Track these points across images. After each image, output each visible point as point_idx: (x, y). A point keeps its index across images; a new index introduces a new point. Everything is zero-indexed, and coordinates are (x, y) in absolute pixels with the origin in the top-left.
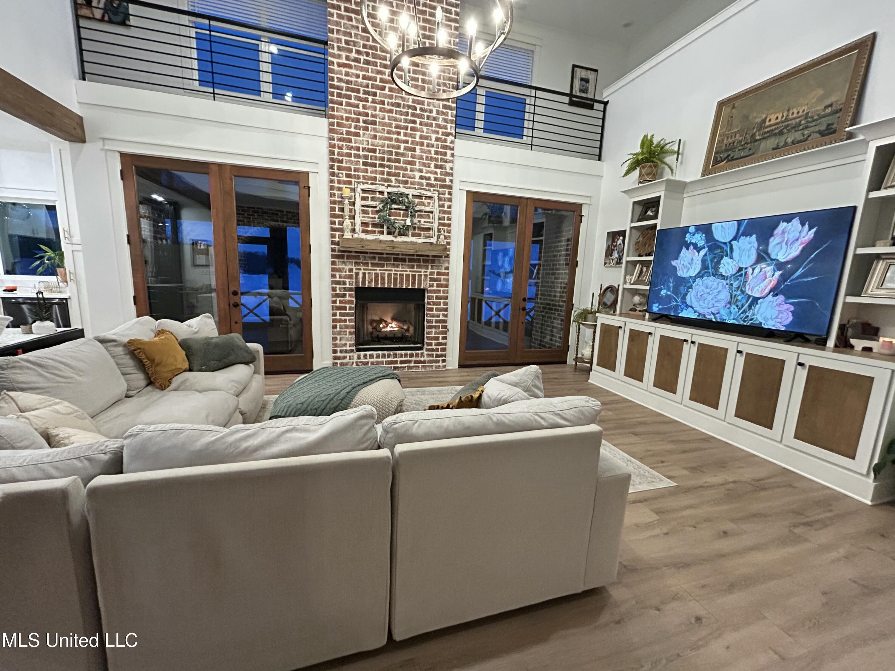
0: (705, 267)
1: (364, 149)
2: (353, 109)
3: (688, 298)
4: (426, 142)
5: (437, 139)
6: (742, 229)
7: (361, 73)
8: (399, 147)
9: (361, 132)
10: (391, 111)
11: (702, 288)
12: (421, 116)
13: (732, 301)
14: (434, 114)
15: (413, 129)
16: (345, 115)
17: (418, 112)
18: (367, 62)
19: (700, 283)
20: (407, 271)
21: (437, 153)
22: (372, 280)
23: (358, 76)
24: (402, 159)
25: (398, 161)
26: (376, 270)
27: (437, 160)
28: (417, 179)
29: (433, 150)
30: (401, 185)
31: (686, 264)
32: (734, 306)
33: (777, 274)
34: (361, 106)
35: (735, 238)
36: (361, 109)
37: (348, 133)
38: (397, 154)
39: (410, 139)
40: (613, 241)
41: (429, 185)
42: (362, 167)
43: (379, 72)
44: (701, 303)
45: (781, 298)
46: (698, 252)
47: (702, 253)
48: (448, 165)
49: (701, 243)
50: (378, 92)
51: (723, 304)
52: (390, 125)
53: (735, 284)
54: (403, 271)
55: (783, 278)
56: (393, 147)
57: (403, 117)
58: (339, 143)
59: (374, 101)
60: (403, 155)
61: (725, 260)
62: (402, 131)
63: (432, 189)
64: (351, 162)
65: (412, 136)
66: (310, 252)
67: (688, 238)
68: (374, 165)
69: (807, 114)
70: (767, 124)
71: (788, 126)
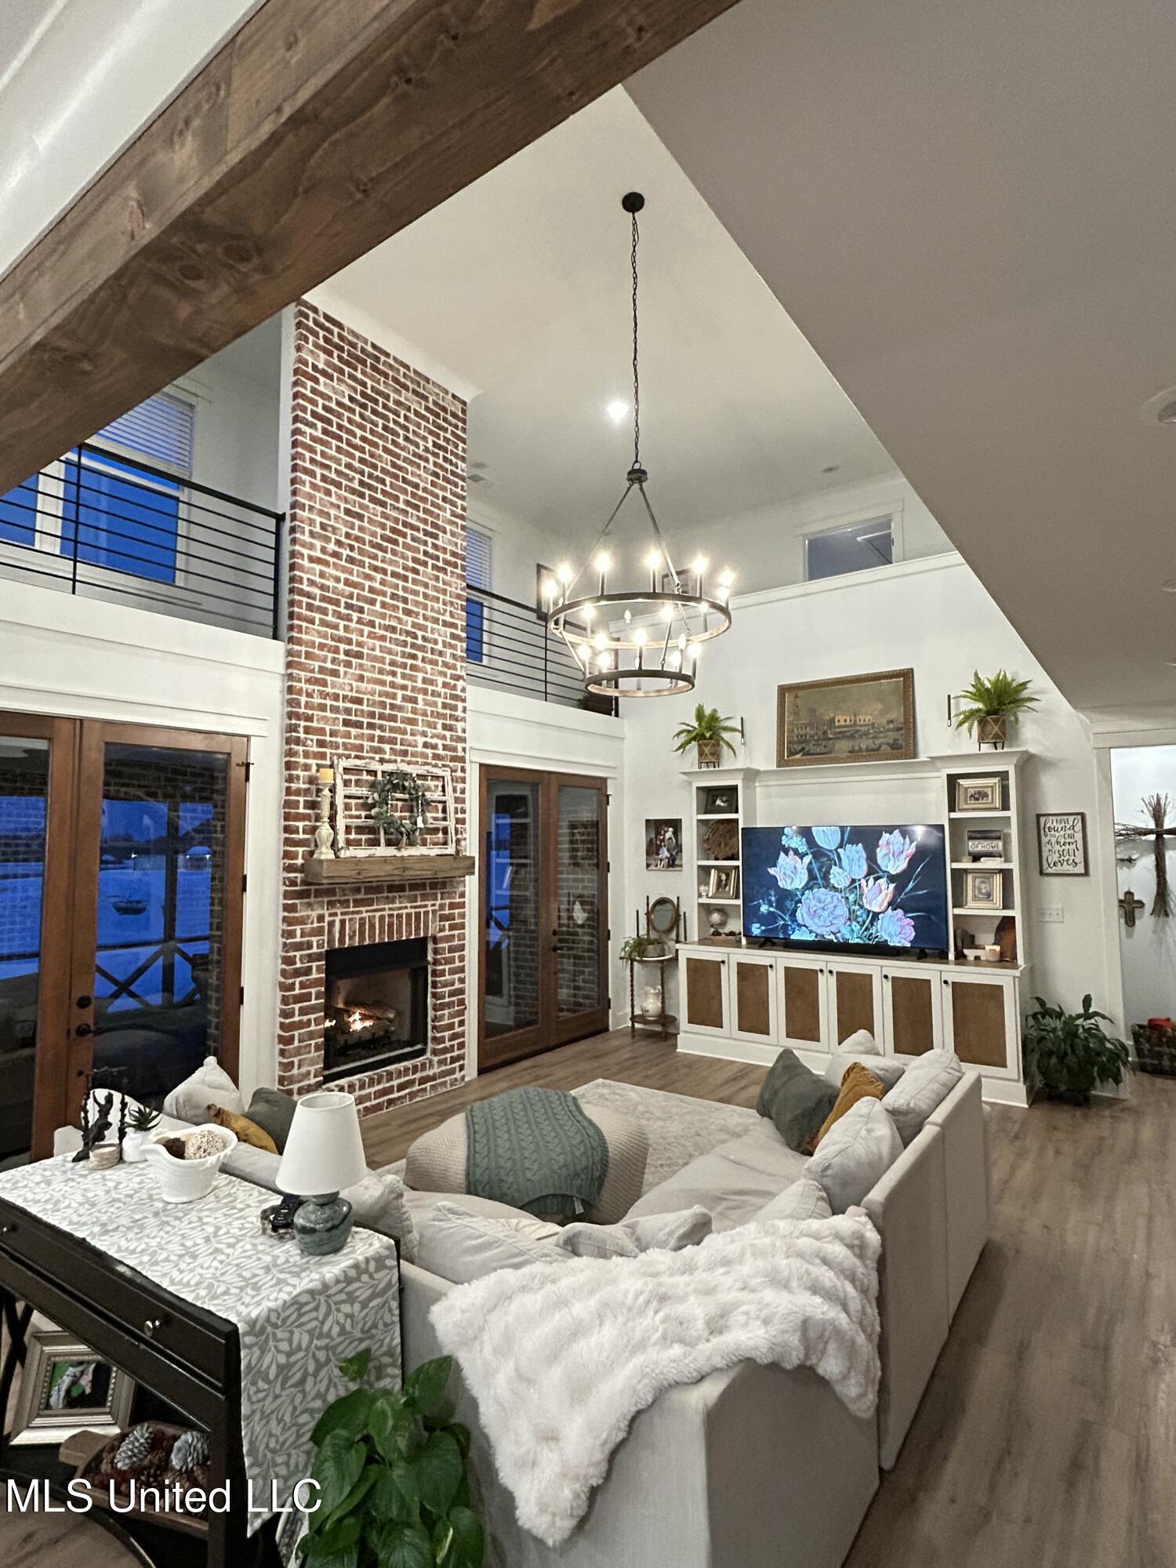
0: (812, 877)
1: (345, 697)
2: (330, 631)
3: (798, 915)
4: (430, 688)
5: (445, 685)
6: (846, 835)
7: (343, 576)
8: (394, 696)
9: (342, 669)
10: (383, 638)
11: (814, 902)
12: (422, 649)
13: (852, 917)
14: (440, 647)
15: (413, 668)
16: (318, 640)
17: (420, 642)
18: (351, 560)
19: (811, 897)
20: (406, 908)
21: (445, 706)
22: (354, 932)
23: (338, 580)
24: (399, 715)
25: (394, 718)
26: (361, 912)
27: (444, 716)
28: (420, 749)
29: (440, 701)
30: (399, 759)
31: (788, 872)
32: (854, 923)
33: (892, 886)
34: (341, 627)
35: (841, 846)
36: (341, 633)
37: (322, 670)
38: (393, 706)
39: (409, 683)
40: (658, 834)
41: (436, 757)
42: (342, 728)
43: (368, 577)
44: (816, 920)
45: (900, 912)
46: (802, 859)
47: (807, 859)
48: (460, 725)
49: (803, 849)
50: (366, 607)
51: (843, 921)
52: (382, 660)
53: (852, 898)
54: (400, 908)
55: (898, 891)
56: (387, 694)
57: (400, 649)
58: (308, 686)
59: (360, 621)
60: (400, 709)
61: (835, 870)
62: (399, 670)
63: (440, 763)
64: (326, 719)
65: (413, 679)
66: (244, 889)
67: (784, 841)
68: (358, 725)
69: (873, 724)
70: (837, 724)
71: (857, 731)
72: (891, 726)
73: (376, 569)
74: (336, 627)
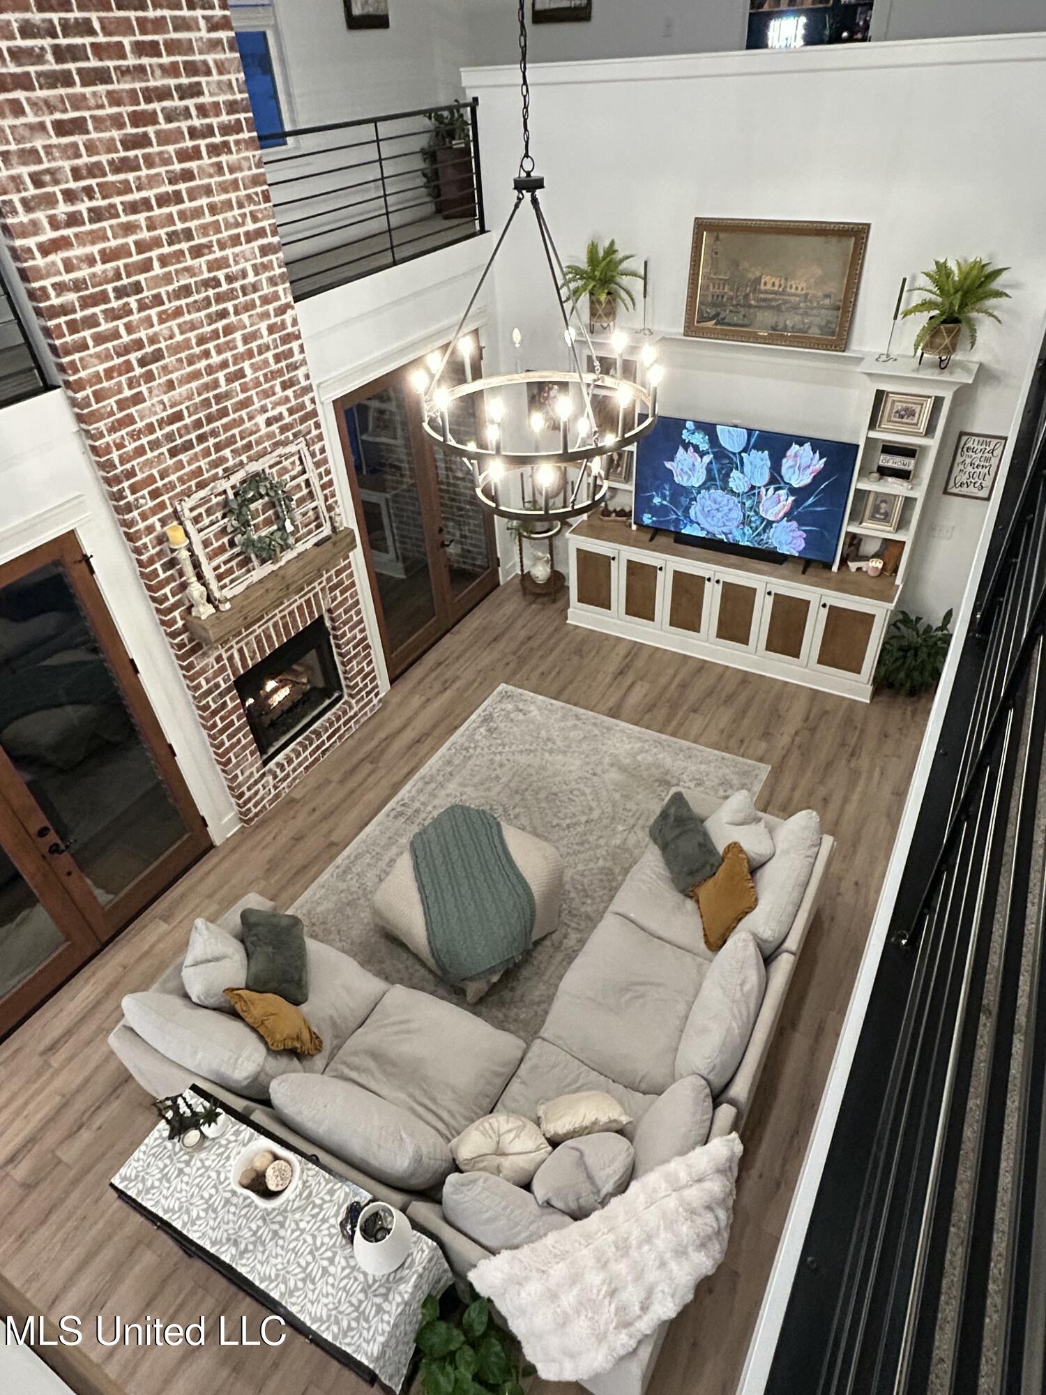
0: (710, 477)
1: (161, 423)
2: (109, 345)
3: (692, 513)
4: (255, 345)
5: (271, 330)
6: (753, 440)
7: (95, 249)
8: (216, 384)
9: (144, 388)
10: (179, 312)
11: (709, 502)
12: (232, 295)
13: (746, 521)
14: (251, 278)
15: (227, 330)
16: (101, 368)
17: (224, 286)
18: (96, 214)
19: (707, 496)
20: (295, 601)
21: (277, 358)
22: (254, 652)
23: (91, 261)
24: (228, 404)
25: (223, 413)
27: (281, 373)
28: (264, 430)
29: (269, 355)
30: (245, 459)
31: (686, 469)
32: (747, 528)
33: (791, 499)
34: (122, 331)
35: (745, 450)
36: (126, 338)
37: (122, 405)
38: (218, 398)
39: (228, 355)
40: (541, 389)
41: (283, 430)
42: (170, 462)
43: (129, 228)
44: (709, 519)
45: (794, 524)
46: (701, 457)
47: (707, 459)
48: (300, 373)
49: (704, 446)
50: (141, 278)
51: (736, 524)
52: (186, 345)
53: (748, 504)
54: (290, 605)
55: (796, 504)
56: (207, 388)
57: (203, 314)
58: (114, 436)
59: (142, 307)
60: (227, 395)
61: (735, 474)
62: (211, 346)
63: (290, 435)
64: (150, 463)
65: (230, 346)
66: (136, 671)
67: (685, 435)
68: (188, 446)
69: (806, 295)
70: (762, 287)
71: (785, 302)
72: (827, 301)
73: (133, 208)
74: (116, 335)
